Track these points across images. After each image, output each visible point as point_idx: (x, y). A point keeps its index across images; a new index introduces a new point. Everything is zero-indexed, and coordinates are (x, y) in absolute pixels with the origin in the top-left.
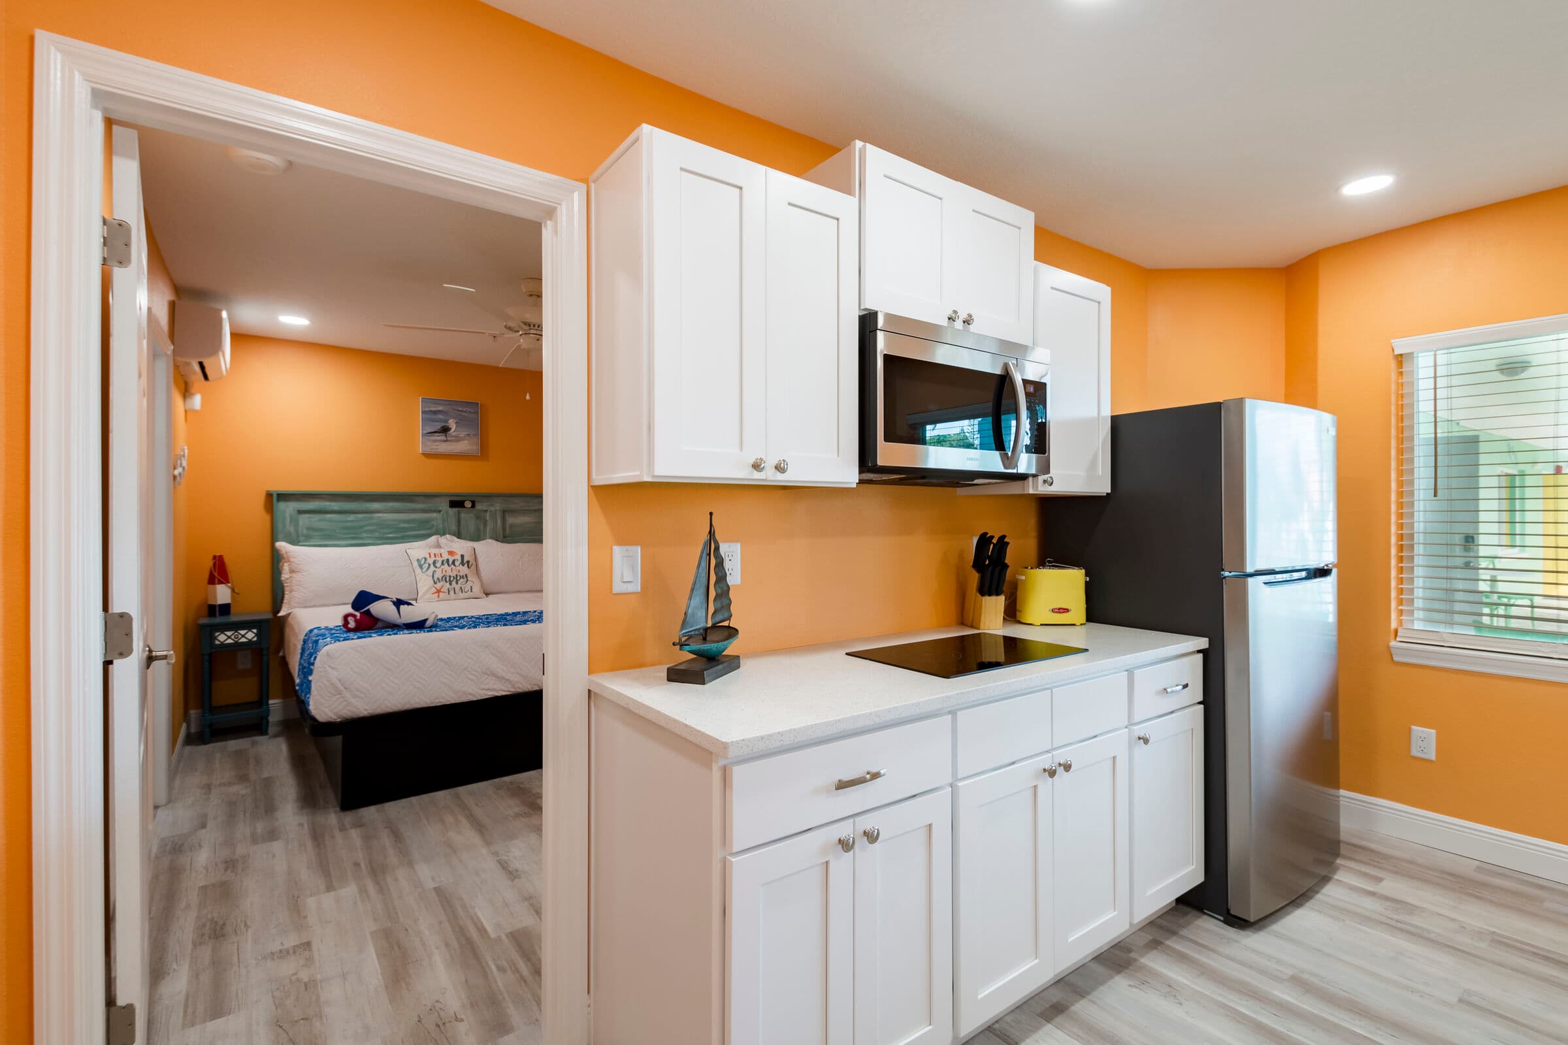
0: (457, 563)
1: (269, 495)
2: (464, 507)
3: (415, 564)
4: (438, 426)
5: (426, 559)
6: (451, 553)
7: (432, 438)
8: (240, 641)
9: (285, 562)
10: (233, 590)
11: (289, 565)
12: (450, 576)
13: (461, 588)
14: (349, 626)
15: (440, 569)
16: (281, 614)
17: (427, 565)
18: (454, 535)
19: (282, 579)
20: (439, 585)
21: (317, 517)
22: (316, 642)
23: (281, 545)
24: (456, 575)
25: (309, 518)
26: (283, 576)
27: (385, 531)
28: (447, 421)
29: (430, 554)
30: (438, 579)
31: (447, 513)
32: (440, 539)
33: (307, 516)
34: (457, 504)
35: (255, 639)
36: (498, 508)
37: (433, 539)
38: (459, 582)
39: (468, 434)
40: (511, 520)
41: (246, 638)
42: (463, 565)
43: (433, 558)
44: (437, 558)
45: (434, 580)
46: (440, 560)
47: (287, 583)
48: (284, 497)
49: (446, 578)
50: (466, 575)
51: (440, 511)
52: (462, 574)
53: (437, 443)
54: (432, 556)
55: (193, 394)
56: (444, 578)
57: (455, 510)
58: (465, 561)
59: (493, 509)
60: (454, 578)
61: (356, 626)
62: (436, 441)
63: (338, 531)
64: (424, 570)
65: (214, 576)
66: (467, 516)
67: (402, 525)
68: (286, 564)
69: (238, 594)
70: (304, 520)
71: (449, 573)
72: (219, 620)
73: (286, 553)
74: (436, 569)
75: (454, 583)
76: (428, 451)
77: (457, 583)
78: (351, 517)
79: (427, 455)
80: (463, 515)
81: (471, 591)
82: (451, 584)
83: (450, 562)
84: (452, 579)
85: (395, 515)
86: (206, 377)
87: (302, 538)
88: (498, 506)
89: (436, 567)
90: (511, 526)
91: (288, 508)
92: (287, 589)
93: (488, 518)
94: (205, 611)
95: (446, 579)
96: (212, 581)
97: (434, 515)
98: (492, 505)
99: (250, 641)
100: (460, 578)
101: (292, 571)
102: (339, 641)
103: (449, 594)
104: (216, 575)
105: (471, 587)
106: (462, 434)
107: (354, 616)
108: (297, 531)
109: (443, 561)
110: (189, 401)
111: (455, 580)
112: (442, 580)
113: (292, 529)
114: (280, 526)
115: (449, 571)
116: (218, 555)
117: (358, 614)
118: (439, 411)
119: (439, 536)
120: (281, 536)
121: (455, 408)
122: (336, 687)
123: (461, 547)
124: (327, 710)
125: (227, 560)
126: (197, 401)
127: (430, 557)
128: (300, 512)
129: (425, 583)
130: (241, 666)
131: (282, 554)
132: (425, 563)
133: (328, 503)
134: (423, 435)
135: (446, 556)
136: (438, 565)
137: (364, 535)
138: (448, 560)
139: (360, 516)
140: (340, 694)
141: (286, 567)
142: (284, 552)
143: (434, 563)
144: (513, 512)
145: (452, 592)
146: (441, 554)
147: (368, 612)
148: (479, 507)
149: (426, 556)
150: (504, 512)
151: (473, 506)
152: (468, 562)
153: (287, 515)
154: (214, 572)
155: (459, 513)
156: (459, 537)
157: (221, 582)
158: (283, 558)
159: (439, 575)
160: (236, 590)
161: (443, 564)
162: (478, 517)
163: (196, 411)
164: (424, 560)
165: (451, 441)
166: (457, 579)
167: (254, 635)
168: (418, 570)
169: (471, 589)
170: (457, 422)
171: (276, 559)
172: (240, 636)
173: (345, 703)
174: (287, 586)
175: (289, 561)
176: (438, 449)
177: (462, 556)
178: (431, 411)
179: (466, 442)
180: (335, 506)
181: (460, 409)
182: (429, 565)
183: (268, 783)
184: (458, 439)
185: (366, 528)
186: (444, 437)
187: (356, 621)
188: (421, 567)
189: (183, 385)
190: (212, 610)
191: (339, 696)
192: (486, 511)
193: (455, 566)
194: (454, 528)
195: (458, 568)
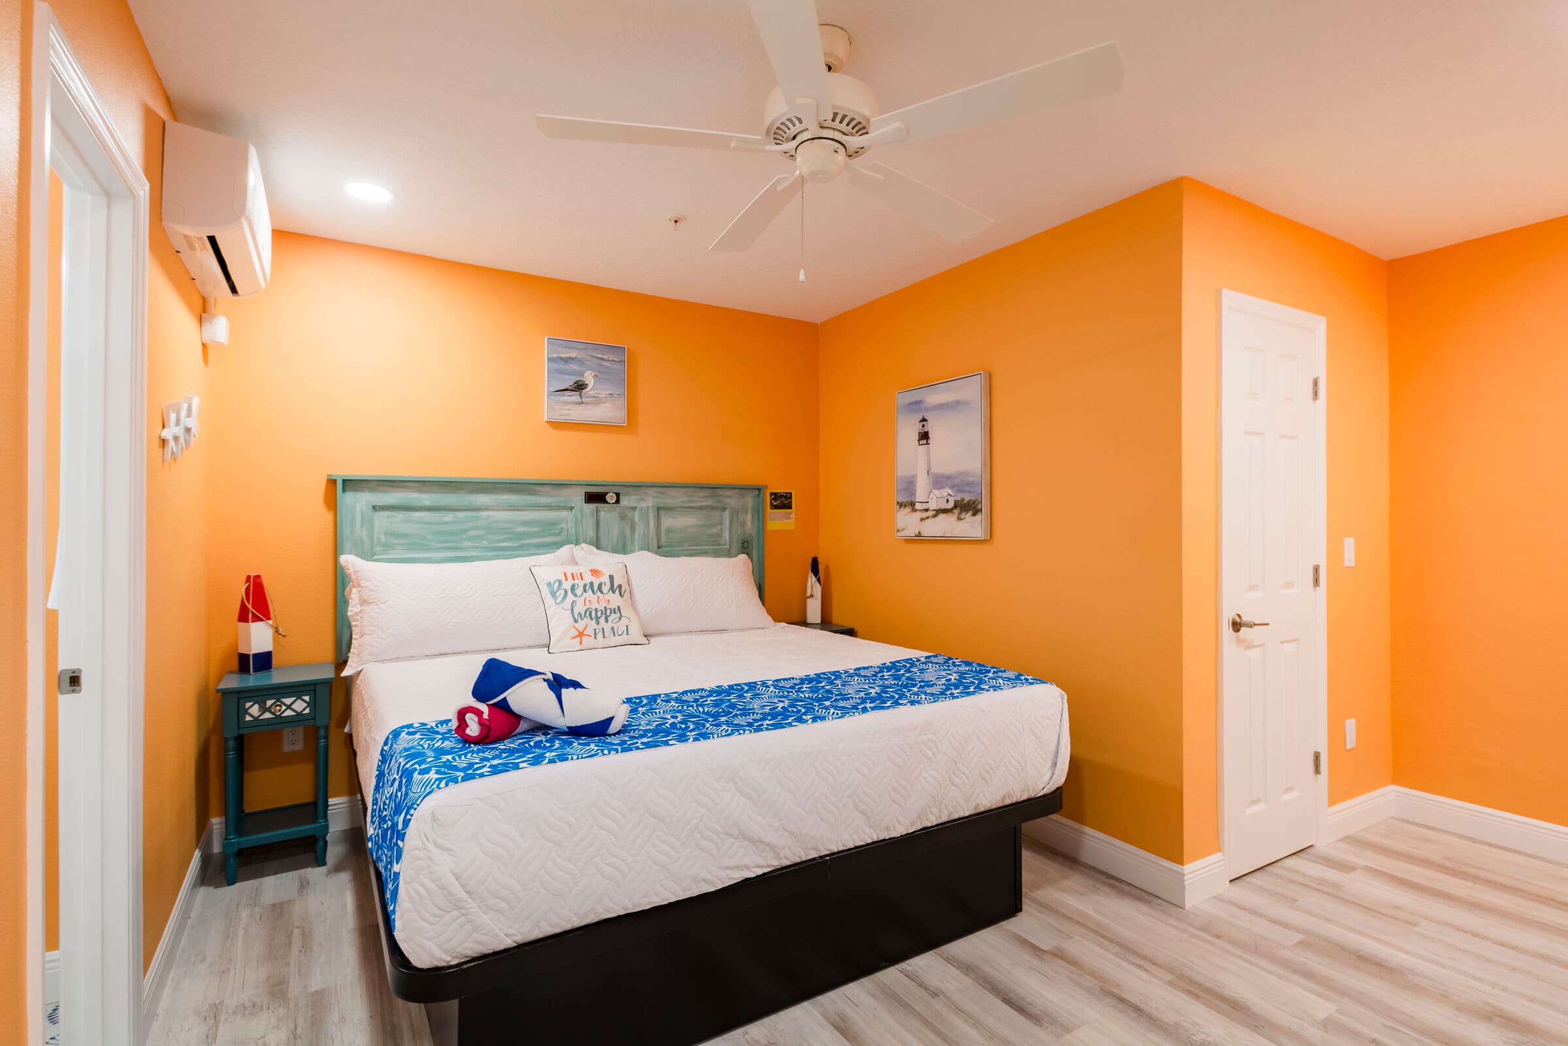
0: (605, 589)
1: (332, 482)
2: (605, 502)
3: (545, 590)
4: (569, 382)
5: (560, 582)
6: (595, 572)
7: (562, 398)
8: (284, 715)
9: (354, 586)
10: (276, 630)
11: (359, 592)
12: (596, 610)
13: (613, 628)
14: (468, 731)
15: (582, 598)
16: (346, 672)
17: (563, 592)
18: (591, 544)
19: (349, 613)
20: (581, 625)
21: (400, 516)
22: (408, 774)
23: (348, 560)
24: (605, 608)
25: (388, 517)
26: (350, 609)
27: (496, 537)
28: (582, 374)
29: (565, 574)
30: (580, 614)
31: (581, 510)
32: (574, 549)
33: (387, 513)
34: (597, 497)
35: (307, 711)
36: (650, 505)
37: (566, 550)
38: (610, 619)
39: (610, 394)
40: (668, 522)
41: (294, 710)
42: (614, 592)
43: (571, 582)
44: (576, 582)
45: (574, 617)
46: (581, 583)
47: (357, 620)
48: (350, 484)
49: (590, 612)
50: (619, 607)
51: (572, 508)
52: (613, 605)
53: (568, 407)
54: (569, 577)
55: (214, 316)
56: (588, 613)
57: (593, 506)
58: (616, 586)
59: (644, 505)
60: (602, 614)
61: (481, 732)
62: (566, 403)
63: (429, 538)
64: (559, 600)
65: (247, 609)
66: (607, 513)
67: (521, 529)
68: (354, 590)
69: (284, 636)
70: (382, 519)
71: (595, 605)
72: (254, 680)
73: (355, 572)
74: (575, 599)
75: (602, 620)
76: (556, 417)
77: (607, 621)
78: (449, 517)
79: (555, 425)
80: (602, 514)
81: (627, 634)
82: (598, 623)
83: (596, 588)
84: (599, 614)
85: (510, 513)
86: (234, 290)
87: (379, 549)
88: (650, 501)
89: (576, 596)
90: (668, 531)
91: (356, 503)
92: (355, 630)
93: (636, 519)
94: (235, 664)
95: (590, 615)
96: (243, 617)
97: (565, 513)
98: (643, 500)
99: (299, 714)
100: (611, 613)
101: (363, 602)
102: (455, 781)
103: (596, 638)
104: (250, 607)
105: (627, 626)
106: (603, 394)
107: (478, 713)
108: (371, 537)
109: (585, 586)
110: (207, 327)
111: (604, 616)
112: (585, 616)
113: (364, 535)
114: (346, 531)
115: (595, 602)
116: (253, 575)
117: (484, 708)
118: (572, 359)
119: (573, 545)
120: (348, 545)
121: (594, 355)
122: (452, 895)
123: (608, 563)
124: (431, 945)
125: (266, 583)
126: (220, 329)
127: (567, 580)
128: (375, 508)
129: (561, 622)
130: (287, 748)
131: (350, 574)
132: (559, 589)
133: (415, 495)
134: (550, 394)
135: (588, 578)
136: (579, 591)
137: (467, 544)
138: (592, 584)
139: (461, 515)
140: (459, 908)
141: (354, 596)
142: (351, 571)
143: (573, 588)
144: (669, 509)
145: (600, 635)
146: (581, 574)
147: (504, 706)
148: (624, 502)
149: (560, 579)
150: (659, 509)
151: (618, 501)
152: (620, 586)
153: (358, 510)
154: (245, 601)
155: (597, 510)
156: (598, 547)
157: (256, 619)
158: (350, 580)
159: (580, 608)
160: (281, 630)
161: (585, 591)
162: (623, 517)
163: (219, 345)
164: (557, 583)
165: (587, 403)
166: (606, 614)
167: (305, 705)
168: (549, 600)
169: (627, 630)
170: (596, 375)
171: (340, 581)
172: (284, 708)
173: (468, 927)
174: (356, 626)
175: (359, 586)
176: (569, 415)
177: (611, 578)
178: (561, 359)
179: (608, 405)
180: (427, 499)
181: (600, 356)
182: (566, 591)
183: (319, 1002)
184: (597, 401)
185: (470, 533)
186: (578, 397)
187: (481, 722)
188: (553, 594)
189: (199, 302)
190: (244, 663)
191: (456, 913)
192: (634, 508)
193: (602, 593)
194: (591, 533)
195: (607, 597)
